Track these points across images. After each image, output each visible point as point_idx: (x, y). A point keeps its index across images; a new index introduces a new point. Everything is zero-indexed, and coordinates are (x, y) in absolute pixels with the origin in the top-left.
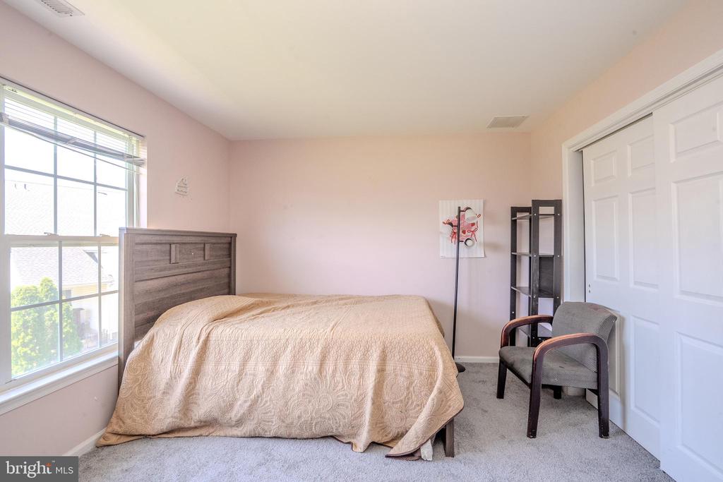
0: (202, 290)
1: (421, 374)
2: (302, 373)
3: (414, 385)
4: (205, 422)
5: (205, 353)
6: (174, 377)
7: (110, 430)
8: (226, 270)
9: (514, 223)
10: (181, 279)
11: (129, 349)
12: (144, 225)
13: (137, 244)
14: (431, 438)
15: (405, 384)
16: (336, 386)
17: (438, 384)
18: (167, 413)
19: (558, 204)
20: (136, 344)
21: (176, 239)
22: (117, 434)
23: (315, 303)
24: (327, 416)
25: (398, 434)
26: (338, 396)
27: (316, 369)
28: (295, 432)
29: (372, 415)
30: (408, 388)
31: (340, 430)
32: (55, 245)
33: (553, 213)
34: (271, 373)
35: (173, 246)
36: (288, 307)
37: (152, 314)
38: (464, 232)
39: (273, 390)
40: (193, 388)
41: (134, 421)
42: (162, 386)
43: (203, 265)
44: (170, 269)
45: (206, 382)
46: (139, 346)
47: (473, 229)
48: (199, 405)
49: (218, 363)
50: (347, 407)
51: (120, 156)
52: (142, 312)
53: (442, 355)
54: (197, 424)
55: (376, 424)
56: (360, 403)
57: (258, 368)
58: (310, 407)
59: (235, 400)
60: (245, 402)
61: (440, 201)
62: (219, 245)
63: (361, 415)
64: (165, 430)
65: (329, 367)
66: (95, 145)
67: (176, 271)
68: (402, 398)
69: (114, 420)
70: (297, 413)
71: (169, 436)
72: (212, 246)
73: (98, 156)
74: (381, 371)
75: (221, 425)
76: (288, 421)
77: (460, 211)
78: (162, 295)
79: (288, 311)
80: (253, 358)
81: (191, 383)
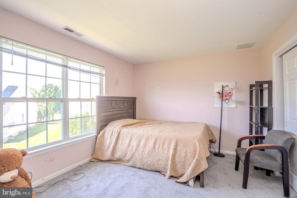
0: (123, 117)
1: (190, 152)
2: (148, 147)
3: (187, 156)
4: (118, 159)
5: (119, 137)
6: (110, 144)
7: (93, 157)
8: (132, 110)
9: (251, 92)
10: (115, 112)
11: (99, 133)
12: (104, 95)
13: (101, 101)
14: (193, 178)
15: (184, 155)
16: (159, 153)
17: (196, 157)
18: (107, 155)
19: (270, 83)
20: (101, 132)
21: (113, 99)
22: (95, 159)
23: (161, 123)
24: (156, 163)
25: (182, 175)
26: (160, 157)
27: (152, 146)
28: (146, 167)
29: (171, 165)
30: (185, 157)
31: (160, 169)
32: (79, 101)
33: (267, 87)
34: (138, 146)
35: (113, 102)
36: (150, 124)
37: (106, 123)
38: (226, 96)
39: (138, 152)
40: (115, 147)
41: (99, 155)
42: (107, 146)
43: (124, 108)
44: (112, 109)
45: (119, 146)
46: (101, 133)
47: (230, 95)
48: (117, 154)
49: (122, 140)
50: (163, 161)
51: (97, 74)
52: (103, 123)
53: (199, 146)
54: (116, 160)
55: (173, 169)
56: (167, 160)
57: (134, 144)
58: (150, 160)
59: (127, 153)
60: (130, 154)
61: (215, 83)
62: (130, 101)
63: (168, 165)
64: (107, 160)
65: (157, 146)
66: (90, 71)
67: (114, 110)
68: (183, 161)
69: (94, 154)
70: (146, 161)
71: (109, 162)
72: (127, 102)
73: (91, 74)
74: (175, 149)
75: (123, 161)
76: (143, 163)
77: (223, 87)
78: (109, 117)
79: (150, 125)
80: (133, 140)
81: (114, 146)
